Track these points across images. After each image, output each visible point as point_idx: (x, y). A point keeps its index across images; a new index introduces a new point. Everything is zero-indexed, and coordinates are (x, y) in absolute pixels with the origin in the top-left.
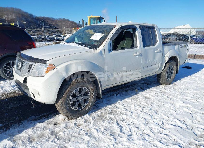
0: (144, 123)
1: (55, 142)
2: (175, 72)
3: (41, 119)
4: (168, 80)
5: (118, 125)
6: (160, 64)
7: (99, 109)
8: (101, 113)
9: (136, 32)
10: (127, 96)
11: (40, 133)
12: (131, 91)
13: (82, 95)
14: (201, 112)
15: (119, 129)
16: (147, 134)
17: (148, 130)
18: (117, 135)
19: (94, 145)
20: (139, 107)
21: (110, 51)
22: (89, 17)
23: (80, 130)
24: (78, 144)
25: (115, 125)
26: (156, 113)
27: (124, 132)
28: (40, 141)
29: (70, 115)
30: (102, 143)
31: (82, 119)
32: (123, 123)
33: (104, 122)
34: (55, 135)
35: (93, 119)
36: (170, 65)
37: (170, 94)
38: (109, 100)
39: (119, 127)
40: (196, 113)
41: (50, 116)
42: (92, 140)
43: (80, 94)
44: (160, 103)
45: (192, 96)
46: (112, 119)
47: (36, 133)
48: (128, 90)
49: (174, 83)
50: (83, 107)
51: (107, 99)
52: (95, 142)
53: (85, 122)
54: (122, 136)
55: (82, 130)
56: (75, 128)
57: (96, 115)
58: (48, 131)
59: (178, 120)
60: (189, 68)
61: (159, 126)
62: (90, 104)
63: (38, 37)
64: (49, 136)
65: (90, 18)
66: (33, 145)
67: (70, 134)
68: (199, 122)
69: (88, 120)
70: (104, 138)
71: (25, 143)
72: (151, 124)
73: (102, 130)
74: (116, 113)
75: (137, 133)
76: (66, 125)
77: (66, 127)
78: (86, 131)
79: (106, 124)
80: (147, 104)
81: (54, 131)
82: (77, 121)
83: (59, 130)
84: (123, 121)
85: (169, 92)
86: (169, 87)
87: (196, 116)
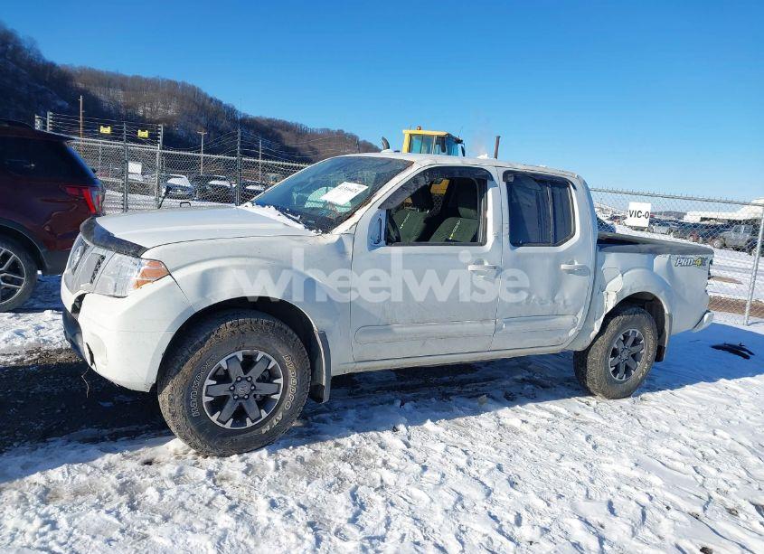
0: (449, 507)
1: (118, 515)
2: (648, 354)
3: (112, 439)
4: (617, 378)
5: (355, 500)
6: (580, 316)
7: (316, 440)
8: (316, 452)
9: (487, 191)
10: (438, 414)
11: (85, 482)
12: (462, 400)
13: (254, 381)
14: (688, 510)
15: (348, 511)
16: (440, 543)
17: (449, 532)
18: (333, 529)
19: (239, 546)
20: (460, 453)
21: (375, 244)
22: (407, 133)
23: (217, 494)
24: (189, 533)
25: (342, 499)
26: (512, 484)
27: (361, 523)
28: (74, 505)
29: (198, 441)
30: (271, 543)
31: (243, 461)
32: (373, 495)
33: (309, 483)
34: (130, 496)
35: (277, 468)
36: (625, 324)
37: (601, 430)
38: (366, 418)
39: (355, 505)
40: (665, 509)
41: (145, 435)
42: (241, 530)
43: (245, 373)
44: (547, 452)
45: (686, 449)
46: (341, 479)
47: (74, 478)
48: (452, 394)
49: (643, 395)
50: (253, 422)
51: (363, 412)
52: (246, 537)
53: (246, 472)
54: (347, 534)
55: (223, 493)
56: (204, 482)
57: (295, 456)
58: (113, 477)
59: (580, 518)
60: (736, 350)
61: (497, 526)
62: (281, 415)
63: (234, 186)
64: (109, 494)
65: (411, 135)
66: (48, 511)
67: (179, 500)
68: (660, 537)
69: (259, 469)
70: (282, 530)
71: (27, 500)
72: (471, 517)
73: (292, 504)
74: (366, 462)
75: (407, 536)
76: (180, 470)
77: (178, 478)
78: (237, 500)
79: (313, 491)
80: (496, 449)
81: (133, 483)
82: (220, 466)
83: (151, 480)
84: (376, 490)
85: (605, 422)
86: (617, 407)
87: (662, 517)
